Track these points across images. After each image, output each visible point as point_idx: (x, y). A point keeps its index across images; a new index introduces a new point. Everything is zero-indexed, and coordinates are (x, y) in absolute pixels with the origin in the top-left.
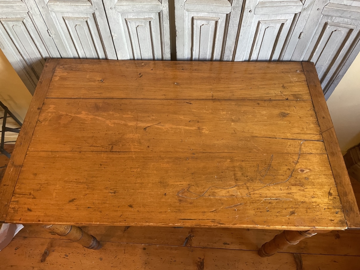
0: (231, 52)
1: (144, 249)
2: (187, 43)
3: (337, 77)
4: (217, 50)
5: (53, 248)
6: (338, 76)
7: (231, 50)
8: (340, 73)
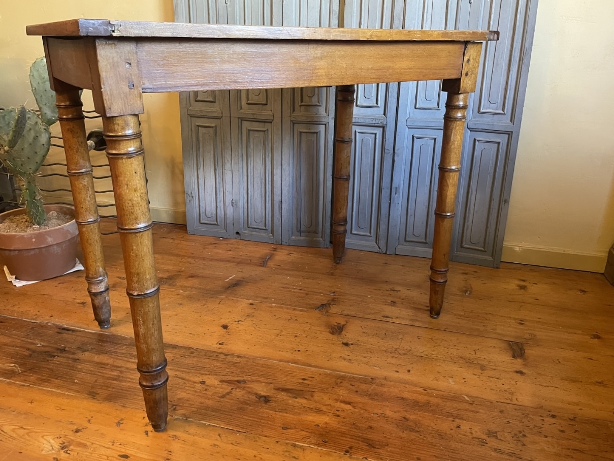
0: (400, 21)
1: (252, 304)
2: (355, 14)
3: (525, 52)
4: (385, 22)
5: (114, 289)
6: (525, 49)
7: (400, 18)
8: (527, 45)
